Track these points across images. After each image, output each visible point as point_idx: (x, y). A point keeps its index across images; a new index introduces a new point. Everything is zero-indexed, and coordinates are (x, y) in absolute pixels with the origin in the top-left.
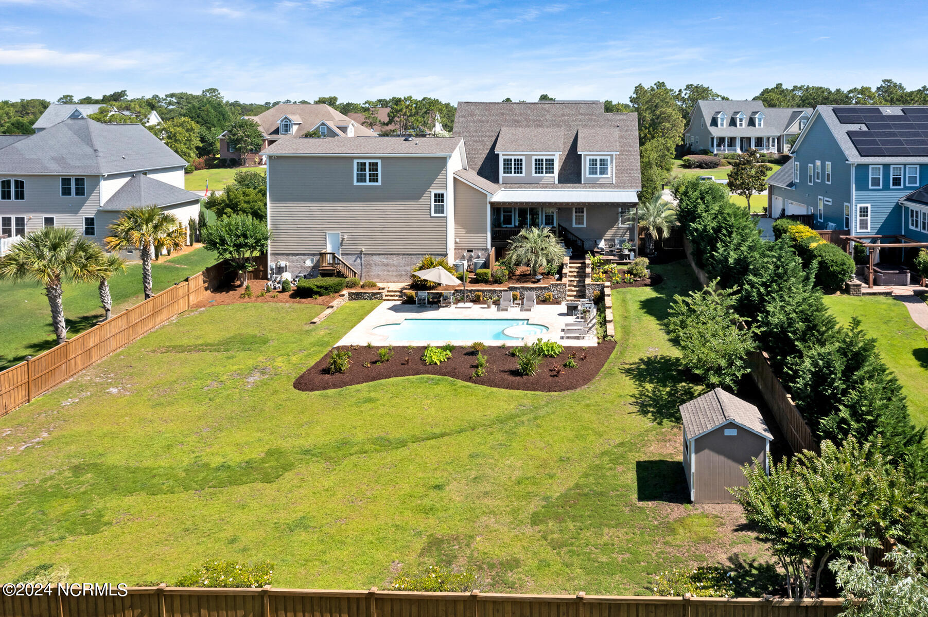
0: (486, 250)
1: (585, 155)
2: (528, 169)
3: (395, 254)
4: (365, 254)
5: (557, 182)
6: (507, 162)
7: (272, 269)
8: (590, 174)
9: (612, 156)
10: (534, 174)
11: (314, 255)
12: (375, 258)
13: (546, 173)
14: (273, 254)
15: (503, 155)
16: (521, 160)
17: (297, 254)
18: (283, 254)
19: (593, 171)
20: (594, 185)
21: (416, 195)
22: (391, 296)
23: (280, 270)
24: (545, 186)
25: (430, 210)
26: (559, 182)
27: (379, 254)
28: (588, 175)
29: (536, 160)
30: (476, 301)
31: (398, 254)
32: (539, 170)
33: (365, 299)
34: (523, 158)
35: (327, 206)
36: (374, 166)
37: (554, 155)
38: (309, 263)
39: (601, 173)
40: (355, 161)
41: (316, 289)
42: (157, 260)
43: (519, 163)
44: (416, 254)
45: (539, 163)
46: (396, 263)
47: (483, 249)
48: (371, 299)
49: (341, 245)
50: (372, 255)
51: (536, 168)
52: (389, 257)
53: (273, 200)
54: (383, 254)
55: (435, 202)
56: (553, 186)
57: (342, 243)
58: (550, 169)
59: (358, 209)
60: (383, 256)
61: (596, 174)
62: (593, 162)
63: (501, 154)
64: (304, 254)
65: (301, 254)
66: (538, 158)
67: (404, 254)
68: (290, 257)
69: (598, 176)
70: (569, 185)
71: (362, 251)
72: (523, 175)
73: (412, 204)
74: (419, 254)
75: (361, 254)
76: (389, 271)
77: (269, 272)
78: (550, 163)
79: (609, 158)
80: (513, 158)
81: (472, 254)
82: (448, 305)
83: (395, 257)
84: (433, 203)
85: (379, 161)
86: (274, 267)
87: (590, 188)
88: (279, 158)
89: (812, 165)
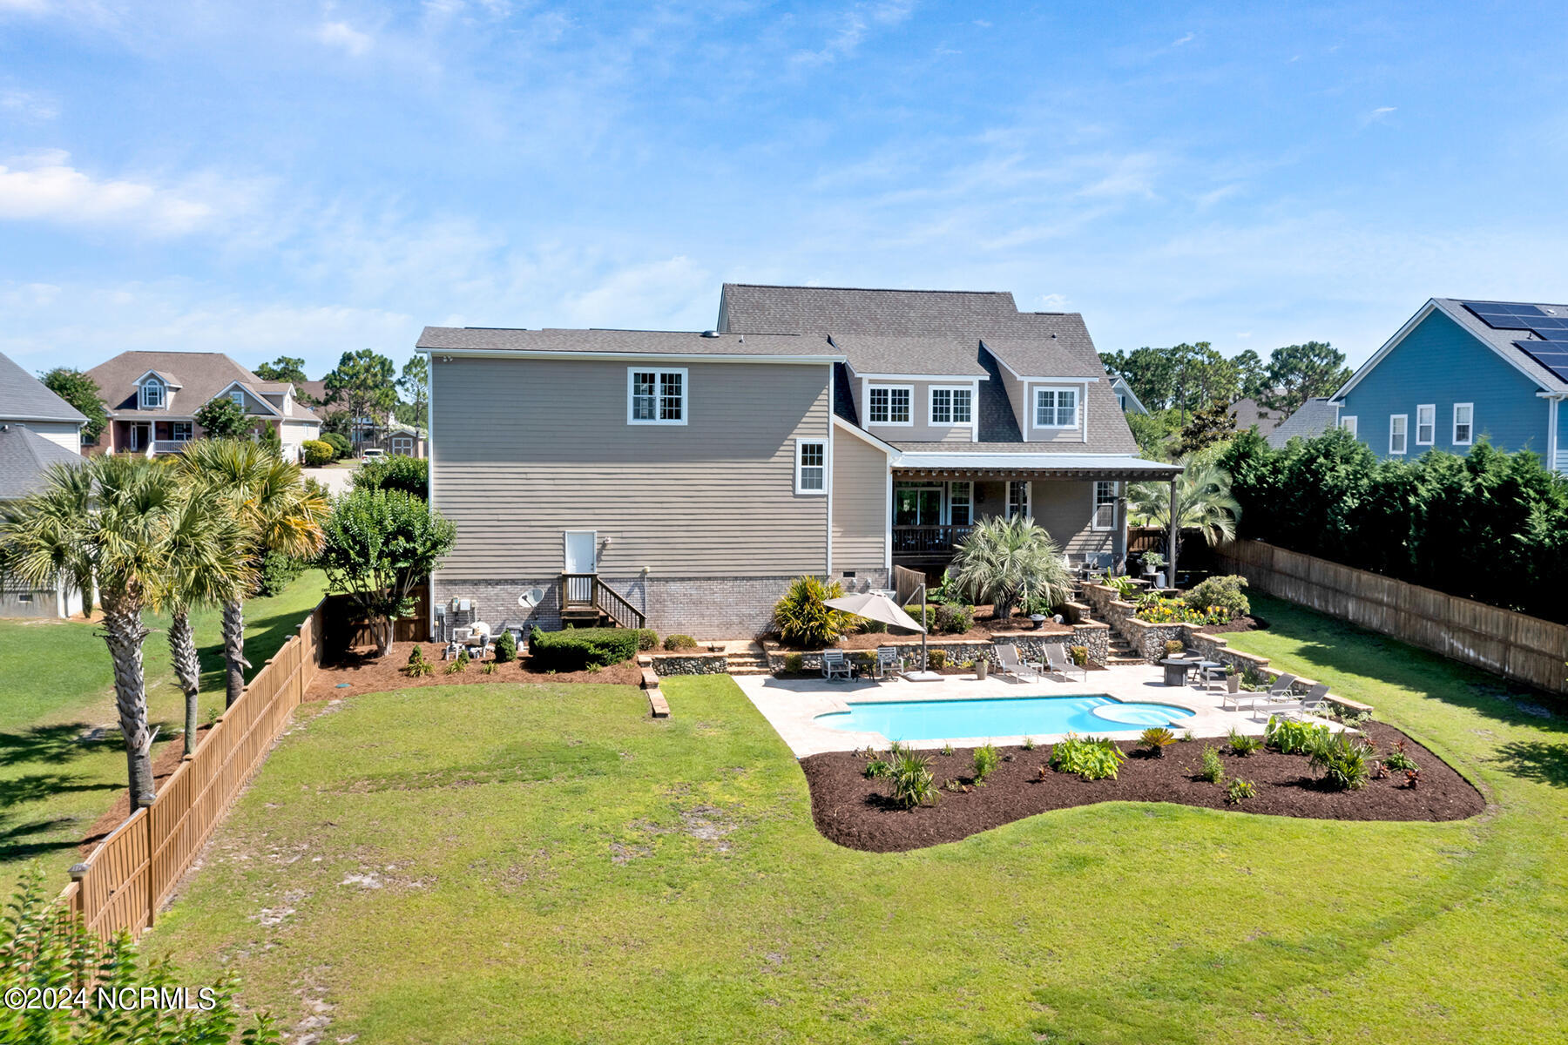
0: (883, 570)
1: (1031, 385)
2: (920, 411)
3: (716, 578)
4: (651, 579)
5: (976, 439)
6: (878, 396)
7: (440, 618)
8: (1039, 423)
9: (1081, 386)
10: (931, 423)
11: (536, 582)
12: (674, 587)
13: (956, 419)
14: (441, 582)
15: (871, 382)
16: (907, 393)
17: (498, 582)
18: (464, 582)
19: (1045, 418)
20: (1046, 443)
21: (765, 449)
22: (739, 665)
23: (459, 618)
24: (956, 446)
25: (794, 480)
26: (981, 439)
27: (682, 579)
28: (1036, 426)
29: (935, 393)
31: (723, 579)
32: (940, 414)
33: (688, 672)
34: (910, 388)
35: (567, 470)
36: (672, 382)
37: (971, 384)
38: (528, 602)
39: (1060, 422)
40: (631, 371)
41: (592, 651)
42: (87, 616)
43: (901, 397)
44: (762, 578)
45: (941, 398)
46: (718, 598)
47: (875, 570)
48: (701, 672)
49: (599, 560)
50: (667, 580)
51: (935, 410)
52: (705, 584)
53: (445, 456)
54: (690, 579)
55: (805, 462)
56: (969, 446)
57: (600, 554)
58: (963, 415)
59: (636, 478)
60: (692, 583)
61: (1051, 422)
62: (1047, 398)
63: (866, 377)
64: (514, 582)
65: (506, 582)
66: (939, 388)
67: (736, 578)
68: (482, 589)
69: (1056, 426)
70: (1000, 444)
71: (644, 572)
72: (910, 423)
73: (754, 466)
74: (768, 578)
75: (642, 579)
76: (702, 616)
77: (433, 622)
78: (963, 397)
79: (1076, 390)
80: (890, 388)
81: (855, 580)
83: (716, 585)
84: (799, 466)
85: (684, 372)
86: (444, 612)
87: (1042, 451)
88: (459, 360)
89: (1405, 416)
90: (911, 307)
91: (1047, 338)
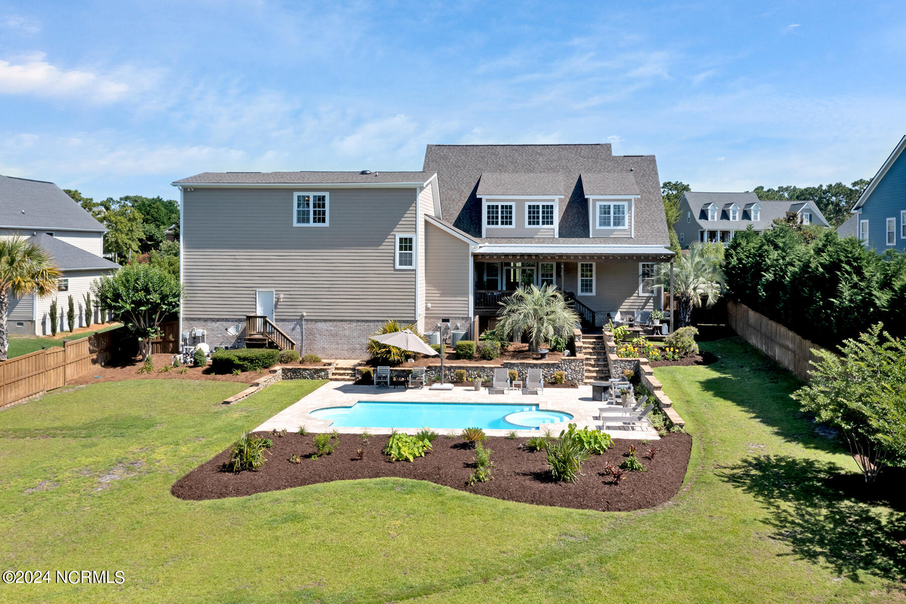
0: (468, 318)
1: (595, 201)
2: (521, 217)
3: (346, 321)
4: (307, 320)
5: (557, 236)
6: (492, 209)
7: (185, 340)
8: (600, 225)
9: (629, 201)
10: (527, 226)
11: (240, 320)
12: (320, 325)
13: (543, 223)
14: (186, 319)
15: (488, 200)
16: (511, 207)
17: (218, 320)
18: (199, 319)
19: (605, 222)
20: (605, 238)
21: (376, 240)
22: (340, 374)
23: (195, 340)
24: (543, 240)
25: (394, 260)
26: (561, 235)
27: (325, 321)
28: (598, 227)
29: (530, 207)
30: (458, 381)
31: (351, 321)
32: (533, 220)
33: (305, 378)
34: (513, 204)
35: (258, 254)
36: (320, 202)
37: (553, 200)
38: (232, 331)
39: (615, 224)
40: (296, 195)
41: (237, 362)
42: (54, 335)
43: (507, 209)
44: (374, 321)
45: (533, 210)
46: (347, 333)
47: (463, 318)
48: (313, 378)
49: (276, 308)
50: (316, 321)
51: (530, 217)
52: (339, 324)
53: (188, 246)
54: (330, 321)
55: (401, 249)
56: (552, 240)
57: (276, 305)
58: (548, 220)
59: (298, 259)
60: (331, 323)
61: (609, 225)
62: (606, 210)
63: (484, 198)
64: (227, 320)
65: (223, 320)
66: (532, 204)
67: (358, 321)
68: (209, 324)
69: (612, 227)
70: (573, 239)
71: (302, 316)
72: (513, 226)
73: (369, 252)
74: (378, 321)
75: (301, 319)
76: (338, 344)
77: (181, 343)
78: (548, 210)
79: (626, 204)
80: (500, 204)
81: (449, 324)
82: (419, 385)
83: (346, 325)
84: (398, 251)
85: (327, 195)
86: (188, 337)
87: (601, 243)
88: (197, 190)
89: (894, 219)
90: (540, 154)
91: (627, 171)
